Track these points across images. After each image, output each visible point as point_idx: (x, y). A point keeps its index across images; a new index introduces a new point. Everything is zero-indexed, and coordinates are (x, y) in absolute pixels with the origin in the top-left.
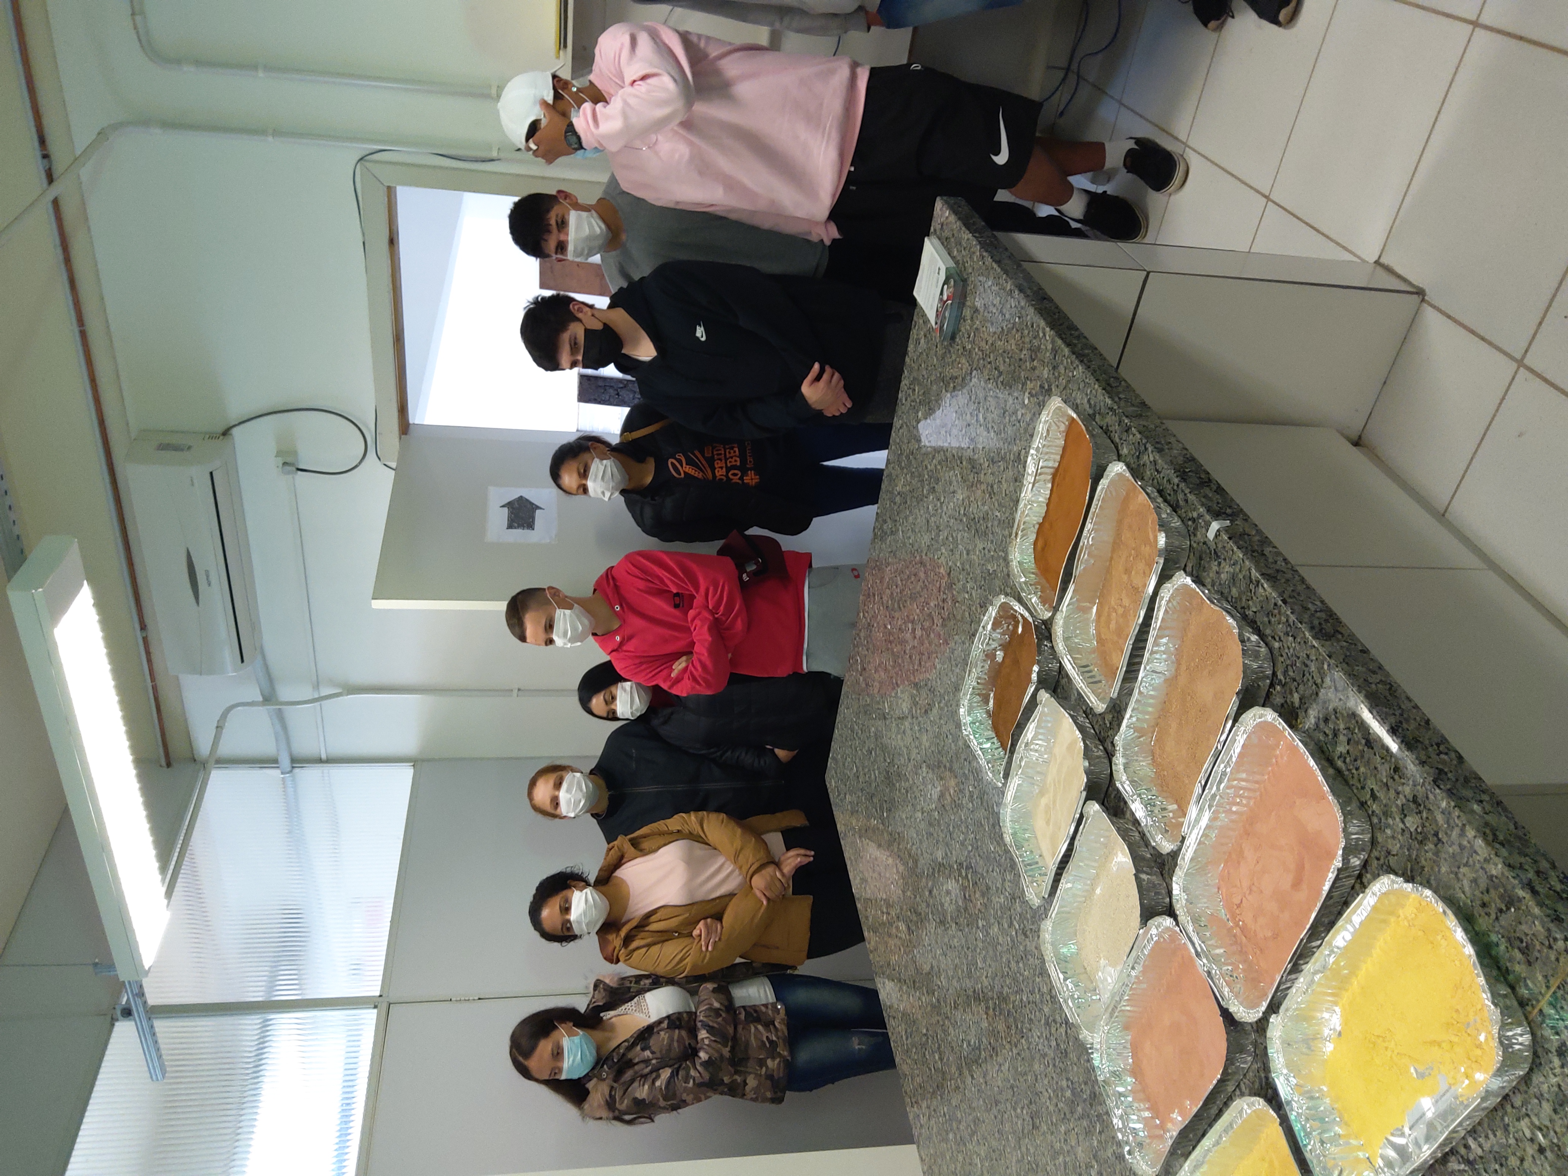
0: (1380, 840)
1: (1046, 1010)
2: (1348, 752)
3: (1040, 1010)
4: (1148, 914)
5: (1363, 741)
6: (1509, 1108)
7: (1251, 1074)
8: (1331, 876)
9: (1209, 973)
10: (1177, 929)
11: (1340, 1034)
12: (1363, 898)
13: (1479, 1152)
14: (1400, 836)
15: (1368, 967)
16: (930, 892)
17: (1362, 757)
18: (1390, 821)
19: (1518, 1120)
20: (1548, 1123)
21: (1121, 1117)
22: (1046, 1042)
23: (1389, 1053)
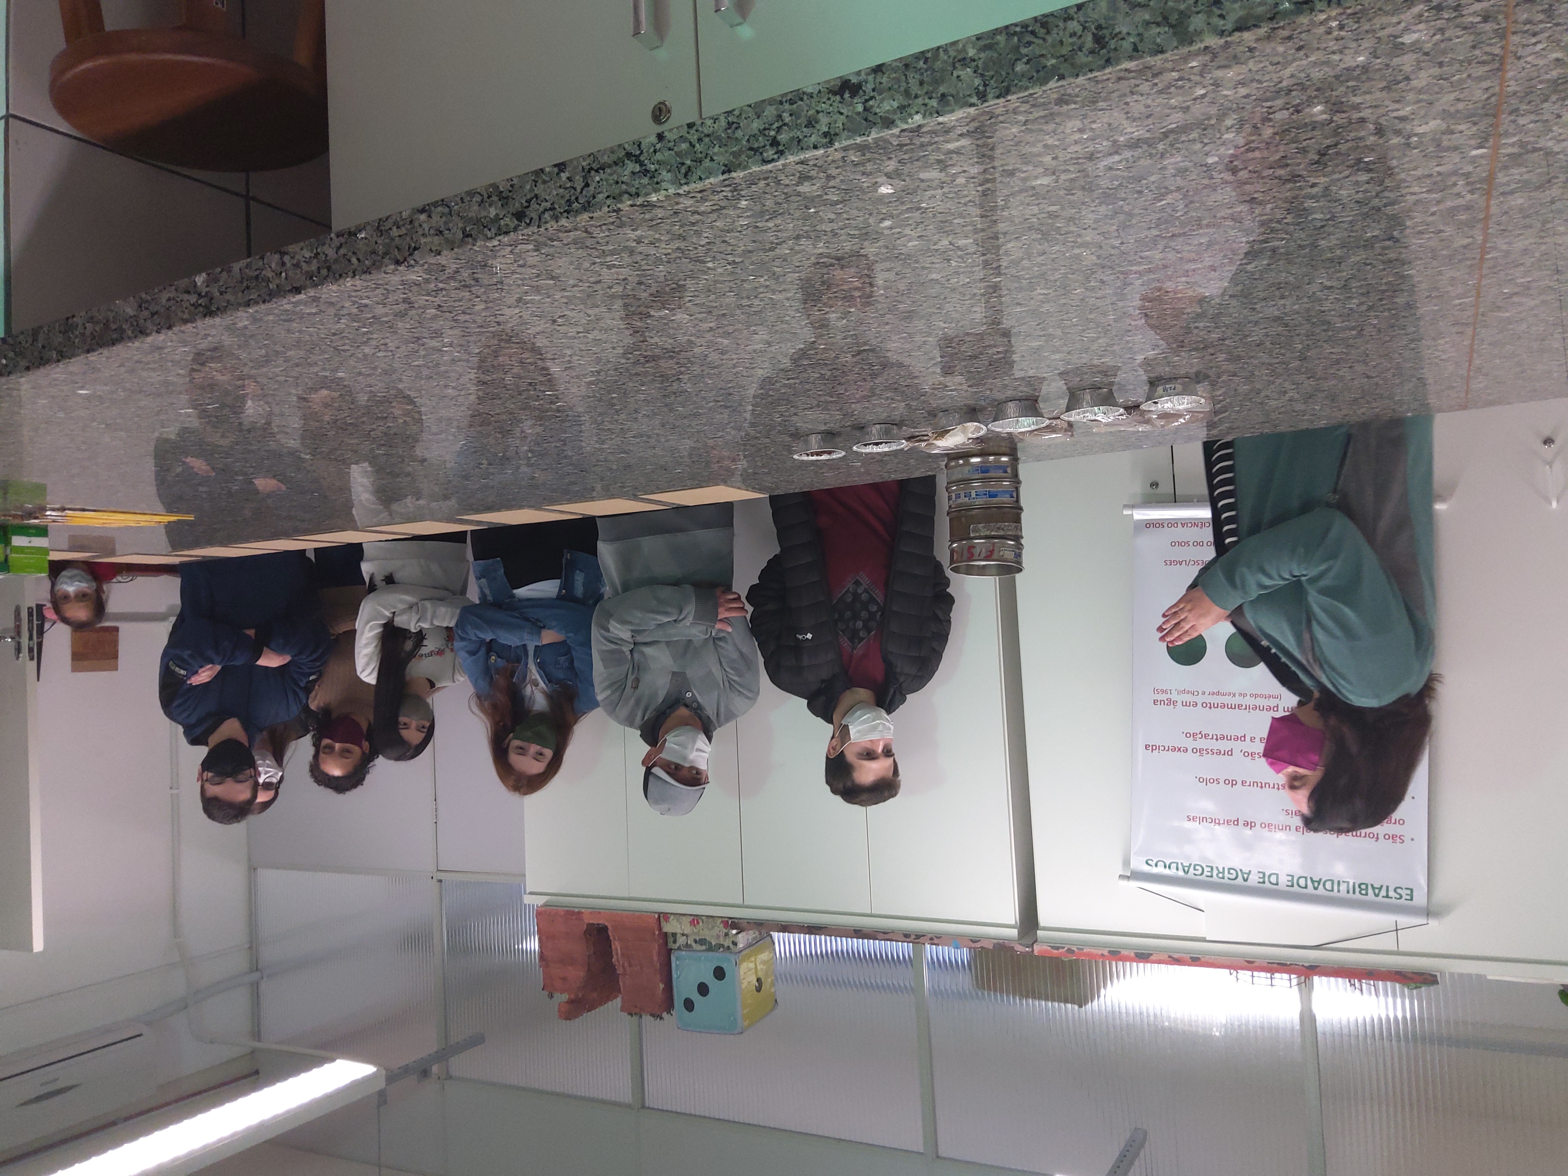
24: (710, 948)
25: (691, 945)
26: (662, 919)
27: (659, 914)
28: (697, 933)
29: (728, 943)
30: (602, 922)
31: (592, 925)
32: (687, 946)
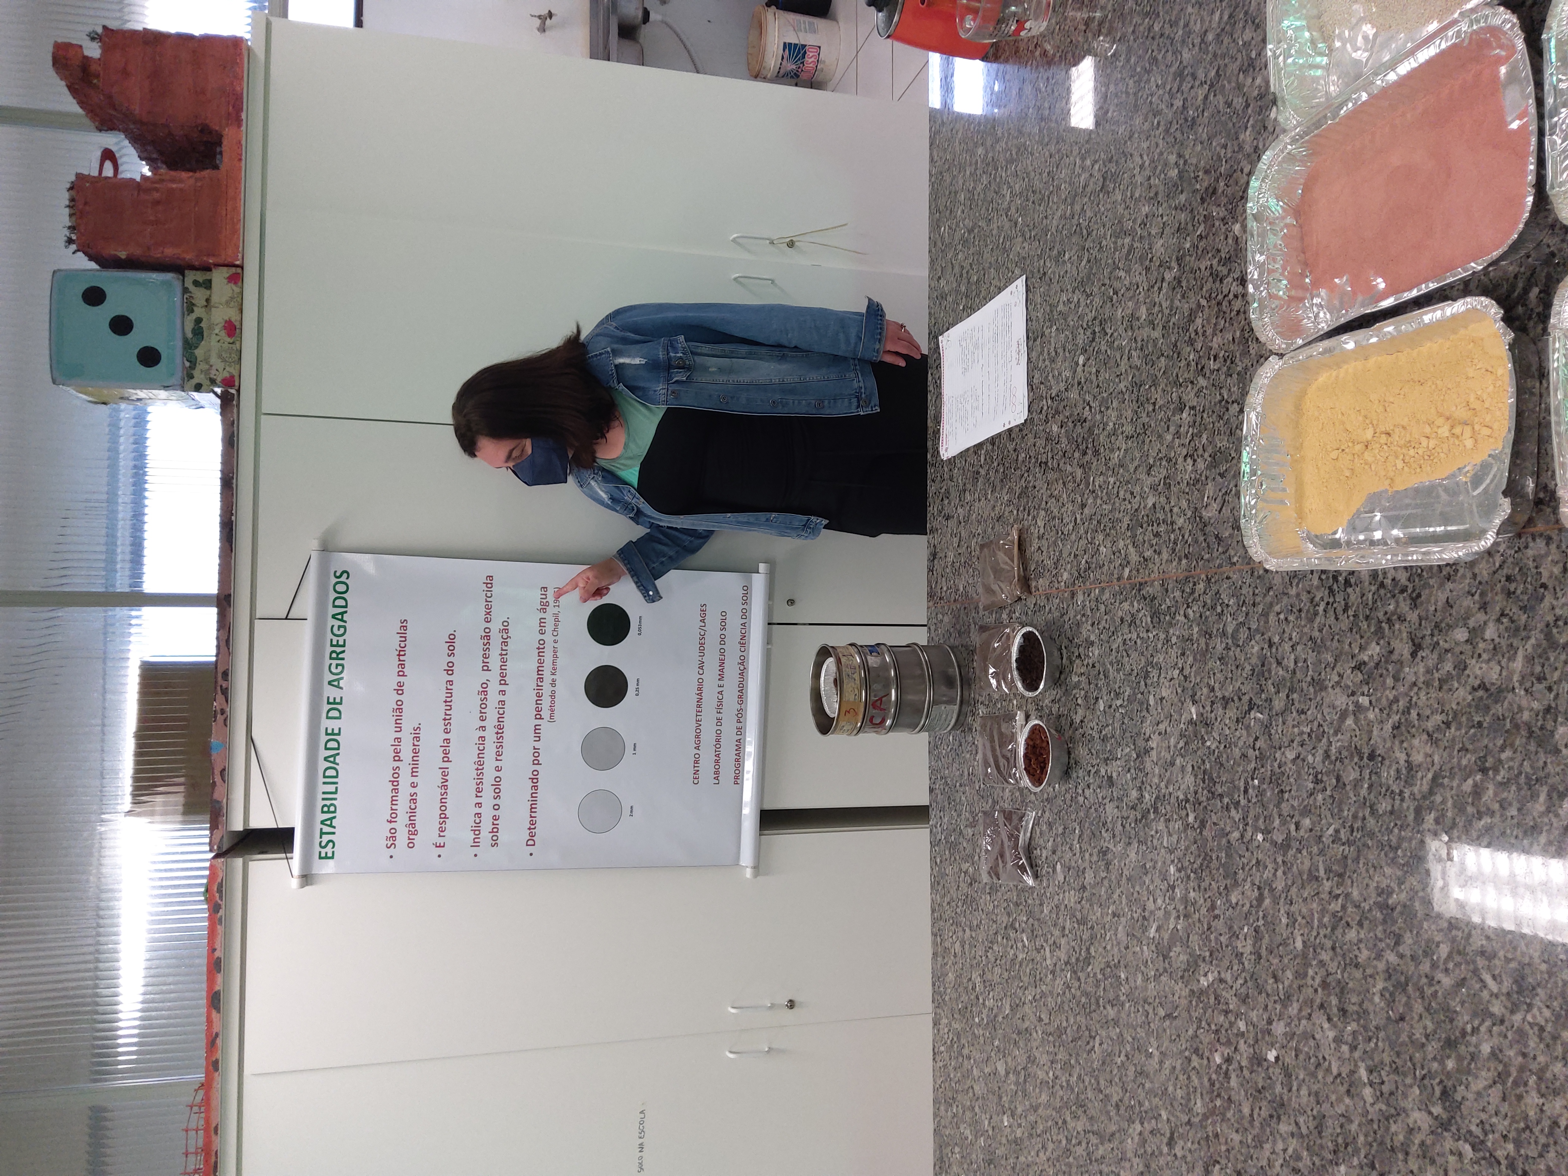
24: (189, 346)
25: (192, 311)
26: (233, 270)
27: (241, 267)
28: (211, 327)
29: (199, 377)
30: (226, 161)
31: (220, 144)
32: (190, 307)
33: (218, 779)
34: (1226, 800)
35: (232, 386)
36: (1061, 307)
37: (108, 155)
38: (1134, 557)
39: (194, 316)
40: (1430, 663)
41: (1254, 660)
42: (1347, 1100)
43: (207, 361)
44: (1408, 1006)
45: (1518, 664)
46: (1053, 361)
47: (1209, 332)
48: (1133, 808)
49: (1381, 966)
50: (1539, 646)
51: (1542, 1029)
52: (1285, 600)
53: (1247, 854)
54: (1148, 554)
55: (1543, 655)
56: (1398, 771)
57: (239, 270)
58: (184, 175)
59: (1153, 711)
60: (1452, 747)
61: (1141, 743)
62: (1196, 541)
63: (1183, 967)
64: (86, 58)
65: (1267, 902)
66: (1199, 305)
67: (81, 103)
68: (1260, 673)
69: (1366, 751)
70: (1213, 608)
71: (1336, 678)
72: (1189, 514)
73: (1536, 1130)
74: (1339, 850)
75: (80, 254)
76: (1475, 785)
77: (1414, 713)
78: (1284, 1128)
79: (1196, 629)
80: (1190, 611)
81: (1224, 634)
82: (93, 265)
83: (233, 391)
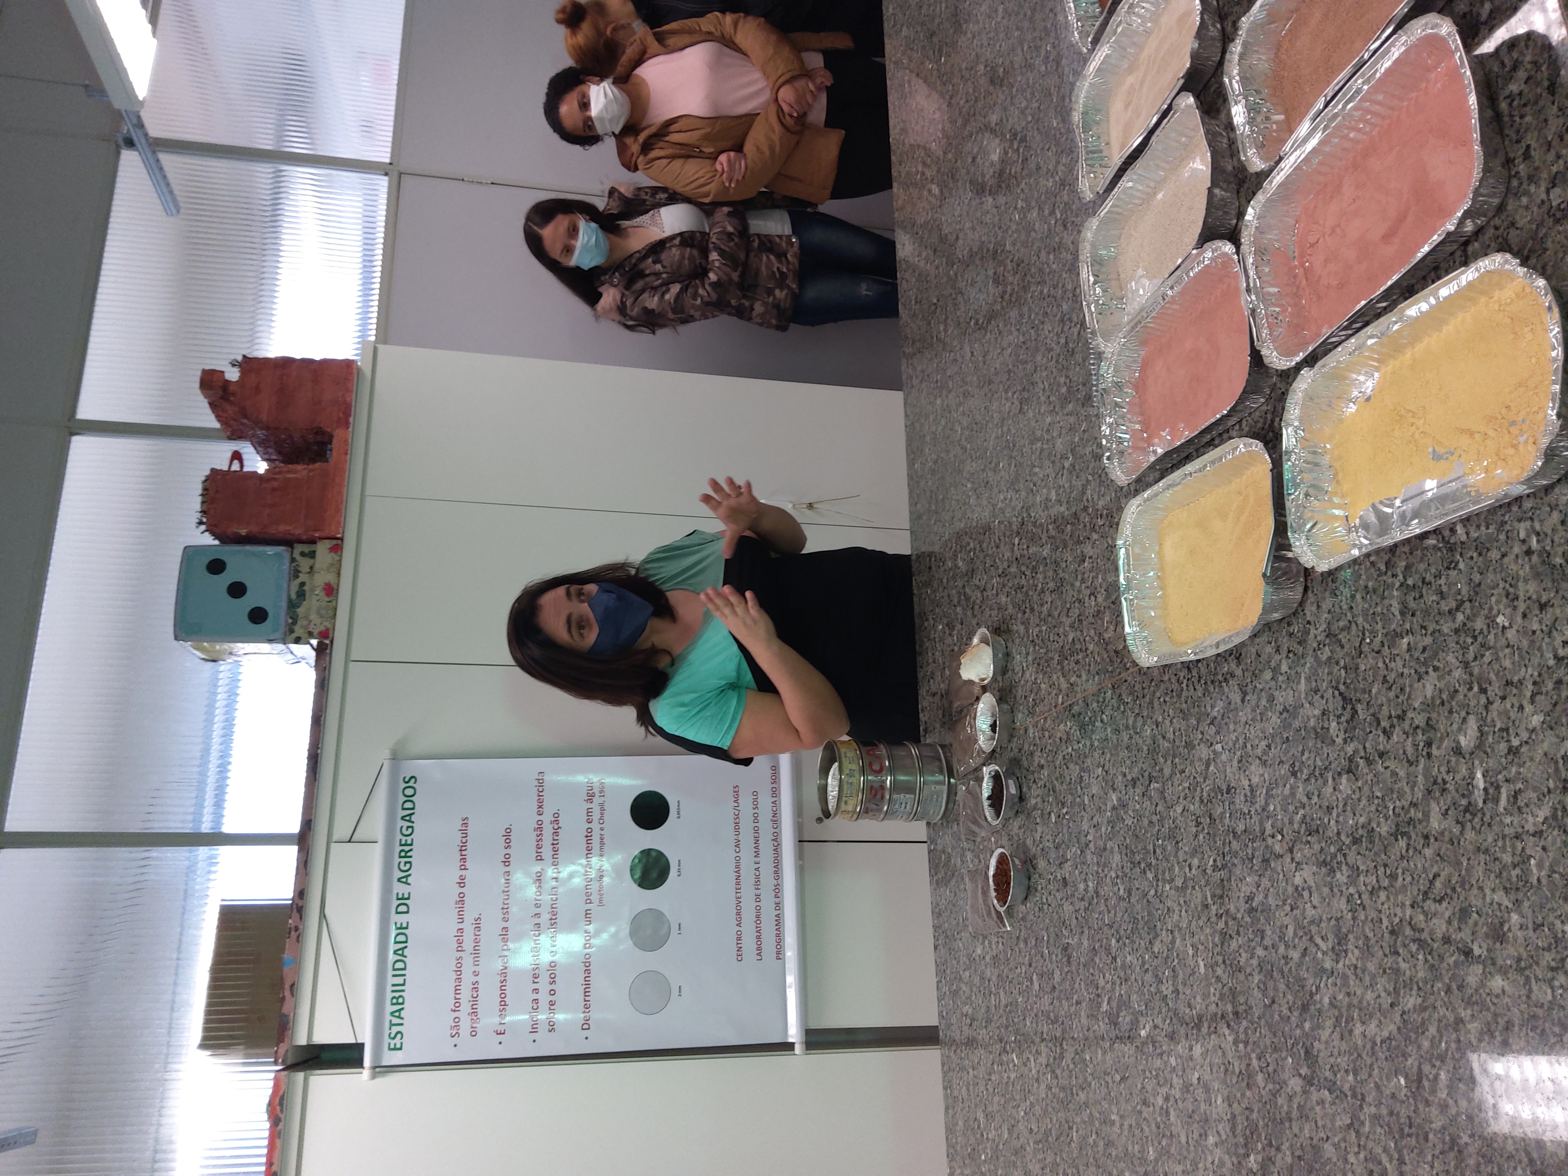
0: (1510, 207)
1: (1065, 307)
2: (1520, 94)
3: (1059, 306)
4: (1208, 235)
5: (1546, 84)
6: (1515, 508)
7: (1257, 413)
8: (1436, 238)
9: (1253, 311)
10: (1236, 257)
11: (1368, 399)
12: (1463, 273)
13: (1464, 538)
14: (1535, 209)
15: (1431, 342)
16: (974, 159)
17: (1536, 103)
18: (1532, 188)
19: (1519, 521)
20: (1549, 532)
21: (1110, 425)
22: (1055, 338)
23: (1413, 429)
24: (292, 606)
25: (298, 577)
26: (335, 542)
27: (342, 539)
28: (312, 590)
29: (299, 631)
30: (334, 456)
31: (330, 442)
32: (296, 573)
33: (287, 993)
34: (1143, 865)
35: (326, 637)
36: (1000, 505)
37: (237, 456)
38: (1064, 686)
39: (298, 581)
40: (1253, 703)
41: (1149, 741)
42: (1248, 1093)
43: (306, 617)
44: (1276, 989)
45: (1303, 686)
46: (998, 547)
47: (1096, 497)
48: (1082, 899)
49: (1255, 962)
50: (1311, 667)
51: (1356, 967)
52: (1162, 686)
53: (1161, 906)
54: (1073, 680)
55: (1316, 674)
56: (1245, 795)
57: (339, 542)
58: (299, 467)
59: (1088, 809)
60: (1274, 764)
61: (1083, 840)
62: (1103, 659)
63: (1128, 1027)
64: (227, 381)
65: (1178, 941)
66: (1088, 481)
67: (219, 418)
68: (1154, 750)
69: (1224, 788)
70: (1119, 708)
71: (1200, 736)
72: (1096, 639)
73: (1364, 1056)
74: (1217, 875)
75: (207, 534)
76: (1292, 788)
77: (1249, 746)
78: (1211, 1140)
79: (1109, 730)
80: (1104, 716)
81: (1127, 727)
82: (217, 542)
83: (327, 642)
